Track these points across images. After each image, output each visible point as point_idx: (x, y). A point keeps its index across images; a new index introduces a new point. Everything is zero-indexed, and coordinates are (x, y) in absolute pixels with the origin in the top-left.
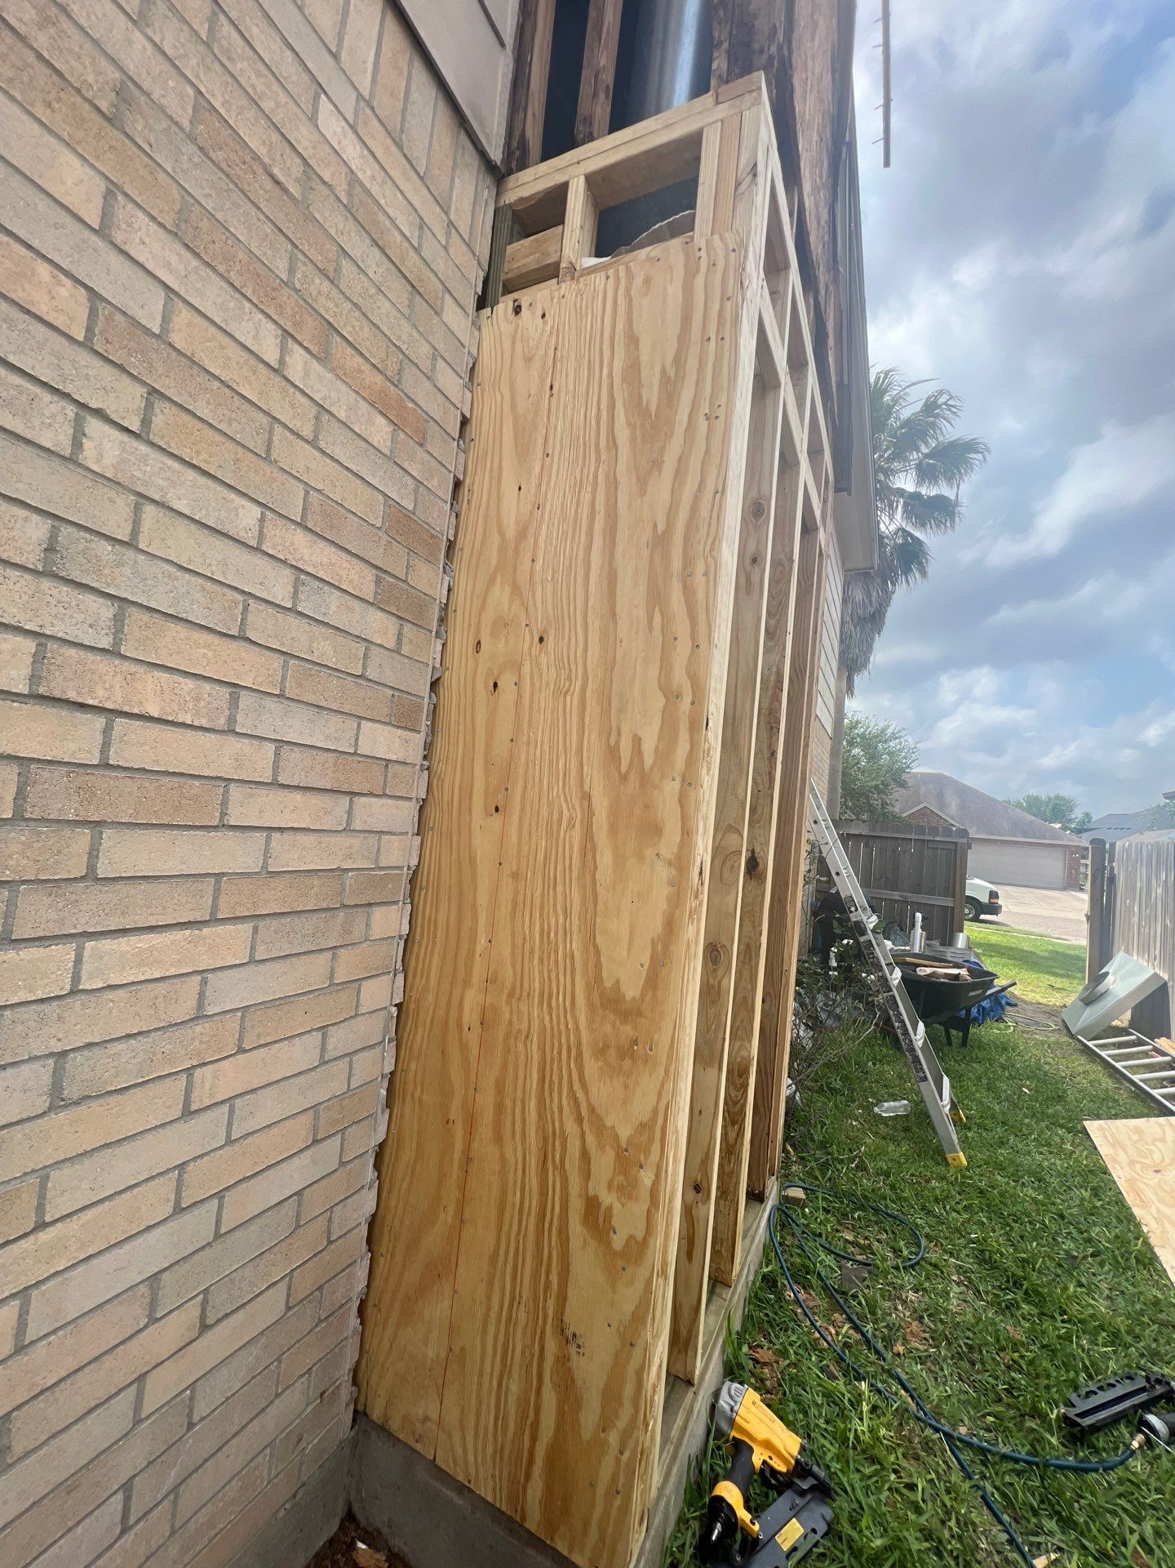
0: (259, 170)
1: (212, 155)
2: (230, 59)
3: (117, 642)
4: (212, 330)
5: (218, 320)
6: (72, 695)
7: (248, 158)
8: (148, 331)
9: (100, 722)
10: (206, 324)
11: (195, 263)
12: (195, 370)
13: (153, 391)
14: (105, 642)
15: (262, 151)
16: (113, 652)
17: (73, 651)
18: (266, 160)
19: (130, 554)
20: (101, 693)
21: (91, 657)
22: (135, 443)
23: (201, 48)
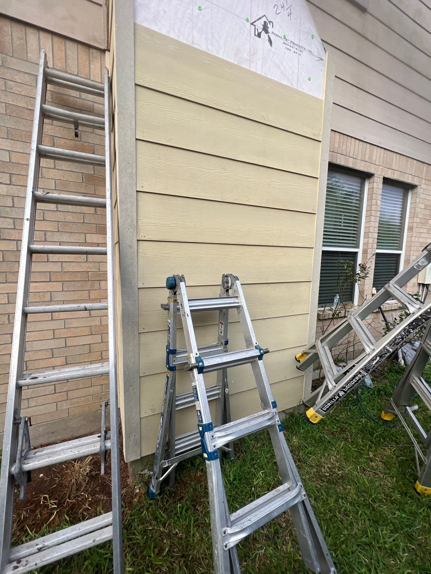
0: (25, 110)
1: (12, 115)
2: (12, 89)
3: (15, 227)
4: (21, 154)
5: (21, 151)
6: (8, 238)
7: (21, 109)
8: (7, 162)
9: (15, 242)
10: (19, 154)
11: (13, 142)
12: (19, 165)
13: (11, 174)
14: (13, 227)
15: (24, 105)
16: (14, 229)
17: (6, 230)
18: (26, 106)
19: (13, 209)
20: (13, 237)
21: (10, 230)
22: (9, 186)
23: (4, 92)
